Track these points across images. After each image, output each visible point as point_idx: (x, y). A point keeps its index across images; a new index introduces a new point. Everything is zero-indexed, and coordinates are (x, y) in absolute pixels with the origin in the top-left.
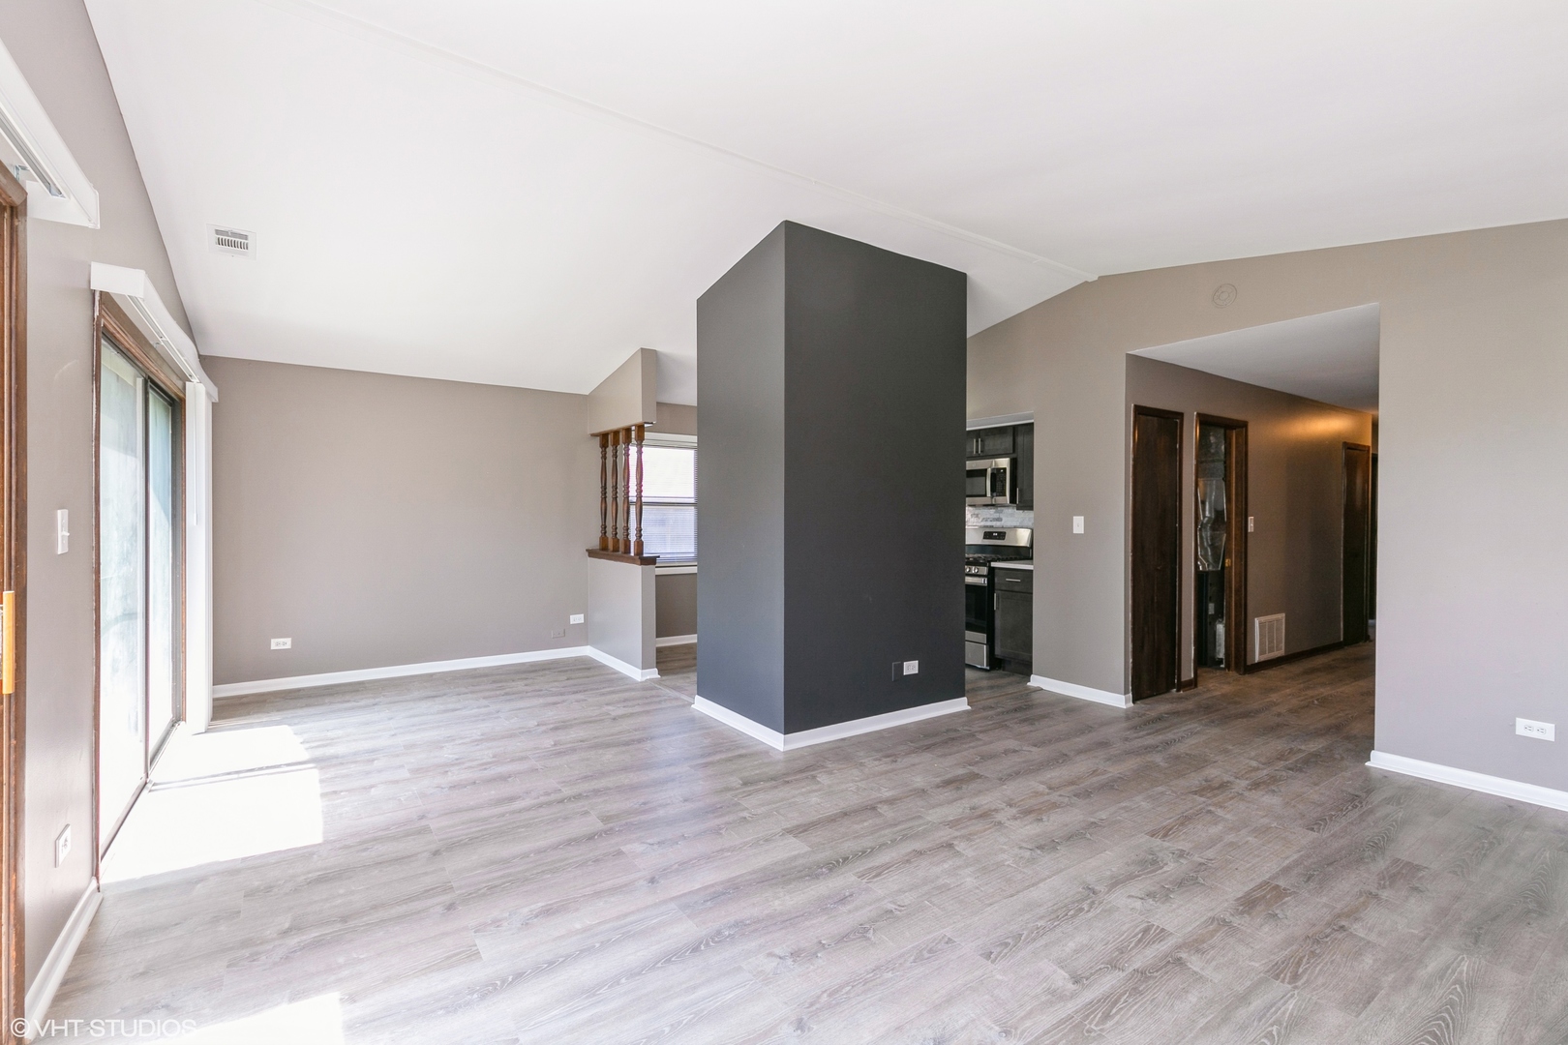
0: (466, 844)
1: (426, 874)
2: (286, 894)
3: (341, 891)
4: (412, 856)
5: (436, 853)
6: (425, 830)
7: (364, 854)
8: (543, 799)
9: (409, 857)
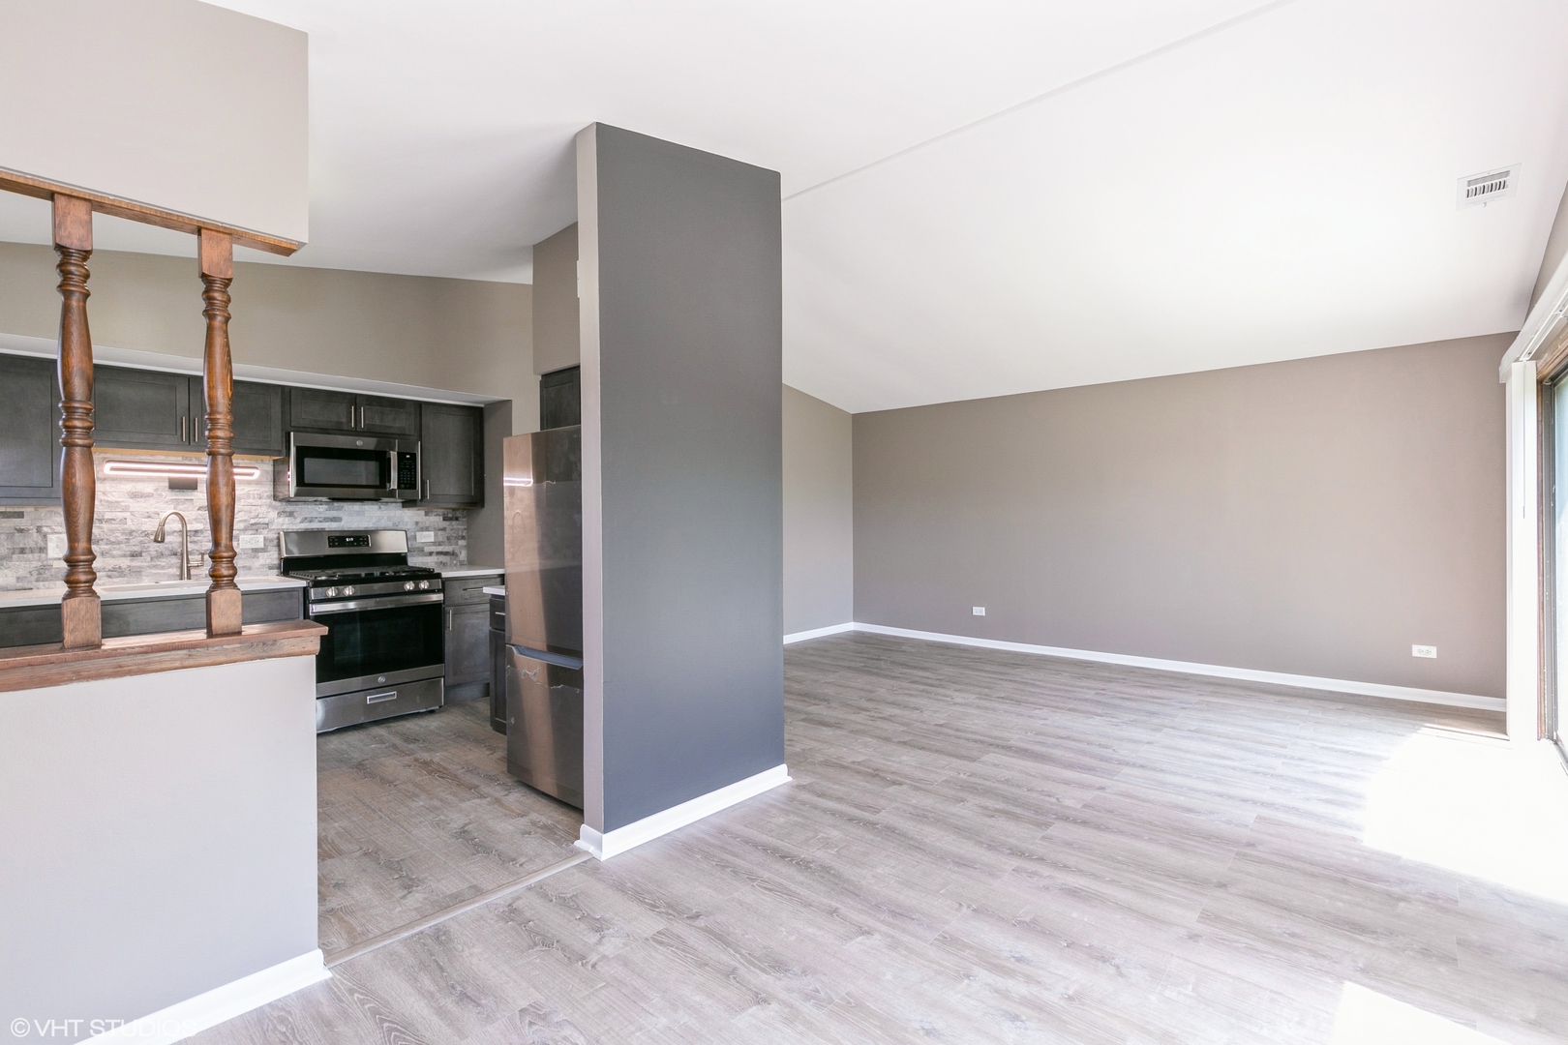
0: (1185, 877)
1: (1249, 874)
2: (1403, 934)
3: (1340, 904)
4: (1247, 897)
5: (1222, 885)
6: (1207, 917)
7: (1297, 930)
8: (1046, 871)
9: (1251, 898)
